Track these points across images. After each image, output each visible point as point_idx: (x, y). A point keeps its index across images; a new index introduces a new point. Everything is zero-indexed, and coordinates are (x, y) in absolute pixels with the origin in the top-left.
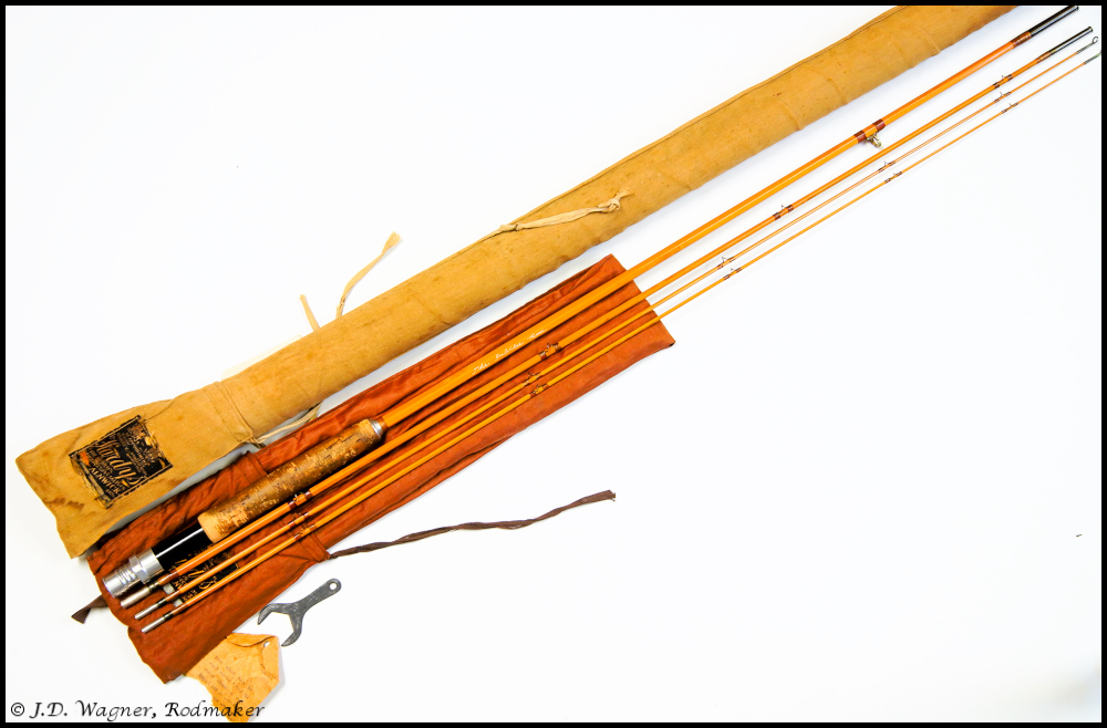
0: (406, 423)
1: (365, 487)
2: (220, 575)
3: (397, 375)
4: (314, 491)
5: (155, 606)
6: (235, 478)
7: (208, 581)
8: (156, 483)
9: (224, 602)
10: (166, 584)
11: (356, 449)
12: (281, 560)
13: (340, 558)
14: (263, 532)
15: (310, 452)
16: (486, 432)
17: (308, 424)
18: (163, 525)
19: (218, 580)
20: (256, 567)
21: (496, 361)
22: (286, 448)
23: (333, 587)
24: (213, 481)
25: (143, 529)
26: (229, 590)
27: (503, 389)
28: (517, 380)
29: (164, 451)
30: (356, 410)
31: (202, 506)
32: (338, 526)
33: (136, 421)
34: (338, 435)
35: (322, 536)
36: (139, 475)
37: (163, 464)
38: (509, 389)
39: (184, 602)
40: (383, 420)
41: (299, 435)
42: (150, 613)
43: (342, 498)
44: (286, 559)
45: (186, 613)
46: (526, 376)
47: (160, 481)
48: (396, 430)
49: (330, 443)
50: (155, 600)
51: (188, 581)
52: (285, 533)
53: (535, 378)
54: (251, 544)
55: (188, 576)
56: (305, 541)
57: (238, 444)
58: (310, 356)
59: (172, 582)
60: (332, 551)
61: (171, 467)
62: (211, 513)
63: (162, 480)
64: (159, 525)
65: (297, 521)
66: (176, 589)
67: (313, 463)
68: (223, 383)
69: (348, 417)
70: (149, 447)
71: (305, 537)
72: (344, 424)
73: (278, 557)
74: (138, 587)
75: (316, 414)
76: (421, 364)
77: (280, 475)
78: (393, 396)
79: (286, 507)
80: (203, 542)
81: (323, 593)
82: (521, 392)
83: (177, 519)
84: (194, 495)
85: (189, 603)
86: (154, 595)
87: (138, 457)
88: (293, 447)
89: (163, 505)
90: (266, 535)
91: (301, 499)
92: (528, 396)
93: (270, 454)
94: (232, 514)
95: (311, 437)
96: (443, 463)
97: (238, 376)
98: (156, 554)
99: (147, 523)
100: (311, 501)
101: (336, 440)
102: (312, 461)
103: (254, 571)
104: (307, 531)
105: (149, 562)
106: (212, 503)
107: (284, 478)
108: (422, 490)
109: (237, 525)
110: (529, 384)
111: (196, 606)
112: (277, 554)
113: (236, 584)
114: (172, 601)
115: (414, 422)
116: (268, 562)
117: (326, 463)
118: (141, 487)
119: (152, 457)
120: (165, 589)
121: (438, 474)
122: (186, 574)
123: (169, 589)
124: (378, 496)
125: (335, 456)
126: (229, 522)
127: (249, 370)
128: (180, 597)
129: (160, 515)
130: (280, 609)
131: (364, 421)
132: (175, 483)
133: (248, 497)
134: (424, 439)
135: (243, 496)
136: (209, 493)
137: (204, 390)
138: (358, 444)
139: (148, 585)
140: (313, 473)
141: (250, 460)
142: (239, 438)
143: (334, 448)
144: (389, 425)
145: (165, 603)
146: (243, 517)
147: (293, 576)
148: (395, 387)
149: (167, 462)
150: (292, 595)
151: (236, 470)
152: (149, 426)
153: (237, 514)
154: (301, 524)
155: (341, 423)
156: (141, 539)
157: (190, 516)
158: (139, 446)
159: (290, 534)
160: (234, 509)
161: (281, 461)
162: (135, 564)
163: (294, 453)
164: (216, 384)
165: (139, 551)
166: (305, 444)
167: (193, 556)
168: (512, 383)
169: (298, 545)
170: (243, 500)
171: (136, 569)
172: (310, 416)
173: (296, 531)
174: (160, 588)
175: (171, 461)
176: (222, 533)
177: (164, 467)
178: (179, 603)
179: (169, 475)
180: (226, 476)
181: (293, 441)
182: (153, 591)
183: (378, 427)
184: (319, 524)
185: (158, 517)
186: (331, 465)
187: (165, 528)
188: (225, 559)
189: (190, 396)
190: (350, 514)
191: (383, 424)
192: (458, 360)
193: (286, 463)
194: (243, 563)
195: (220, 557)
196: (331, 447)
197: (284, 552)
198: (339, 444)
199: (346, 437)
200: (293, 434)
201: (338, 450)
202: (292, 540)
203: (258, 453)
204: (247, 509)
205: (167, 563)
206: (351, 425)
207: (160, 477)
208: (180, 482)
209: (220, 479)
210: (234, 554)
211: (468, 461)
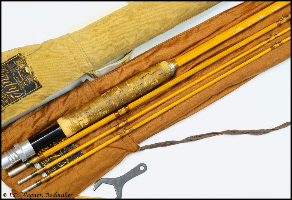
0: (189, 64)
1: (162, 105)
2: (71, 158)
3: (183, 33)
4: (131, 106)
5: (30, 176)
6: (79, 96)
7: (63, 162)
8: (31, 97)
9: (74, 175)
10: (36, 163)
11: (159, 80)
12: (110, 150)
13: (146, 150)
14: (98, 132)
15: (129, 80)
16: (243, 71)
17: (124, 63)
18: (34, 125)
19: (70, 162)
20: (94, 154)
21: (249, 25)
22: (111, 78)
23: (142, 168)
24: (65, 98)
25: (21, 126)
26: (77, 168)
27: (252, 44)
28: (262, 39)
29: (37, 76)
30: (157, 54)
31: (58, 114)
32: (146, 129)
33: (19, 57)
34: (147, 70)
35: (136, 135)
36: (21, 91)
37: (36, 84)
38: (257, 45)
39: (48, 174)
40: (176, 62)
41: (120, 70)
42: (27, 181)
43: (149, 112)
44: (113, 149)
45: (50, 182)
46: (268, 36)
47: (34, 96)
48: (183, 69)
49: (142, 76)
50: (29, 173)
51: (50, 162)
52: (112, 133)
53: (273, 38)
54: (91, 139)
55: (50, 159)
56: (125, 138)
57: (83, 74)
58: (131, 19)
59: (40, 162)
60: (142, 145)
61: (41, 87)
62: (65, 118)
63: (36, 95)
64: (32, 125)
65: (120, 125)
66: (42, 166)
67: (131, 88)
68: (73, 34)
69: (152, 59)
70: (28, 74)
71: (125, 136)
72: (149, 64)
73: (108, 148)
74: (19, 163)
75: (130, 57)
76: (198, 27)
77: (110, 95)
78: (181, 46)
79: (113, 116)
80: (61, 136)
81: (136, 172)
82: (264, 47)
83: (43, 121)
84: (53, 106)
85: (52, 175)
86: (29, 170)
87: (20, 80)
88: (117, 78)
89: (33, 112)
90: (100, 134)
91: (123, 111)
92: (270, 49)
93: (101, 81)
94: (79, 119)
95: (128, 71)
96: (214, 91)
97: (83, 30)
98: (31, 143)
99: (23, 123)
100: (129, 113)
101: (146, 73)
102: (131, 86)
103: (93, 156)
104: (127, 131)
105: (27, 148)
106: (65, 112)
107: (113, 97)
108: (199, 108)
109: (82, 127)
110: (270, 41)
111: (56, 178)
112: (107, 146)
113: (81, 164)
114: (40, 174)
115: (195, 64)
116: (102, 151)
117: (140, 88)
118: (22, 99)
119: (29, 80)
120: (35, 165)
121: (210, 98)
122: (49, 157)
123: (38, 166)
124: (172, 110)
125: (145, 84)
126: (78, 124)
127: (90, 26)
128: (45, 171)
129: (31, 118)
130: (109, 181)
131: (163, 62)
132: (43, 97)
133: (89, 108)
134: (202, 75)
135: (86, 108)
136: (63, 105)
137: (61, 38)
138: (160, 77)
139: (25, 162)
140: (131, 94)
141: (89, 85)
142: (84, 70)
143: (145, 79)
144: (179, 65)
145: (37, 175)
146: (86, 121)
147: (117, 160)
148: (182, 41)
149: (38, 84)
150: (116, 172)
151: (80, 91)
152: (28, 60)
153: (83, 119)
154: (122, 127)
155: (147, 63)
156: (20, 134)
157: (51, 119)
158: (21, 73)
159: (115, 133)
160: (81, 116)
161: (108, 87)
162: (18, 149)
163: (117, 81)
164: (68, 35)
165: (19, 141)
166: (124, 76)
167: (53, 146)
168: (259, 41)
169: (121, 141)
170: (86, 110)
171: (19, 152)
172: (126, 58)
173: (120, 131)
174: (32, 165)
175: (41, 83)
176: (73, 131)
177: (37, 87)
178: (44, 175)
179: (40, 92)
180: (74, 94)
181: (115, 74)
182: (29, 167)
183: (172, 66)
184: (134, 127)
185: (30, 120)
186: (142, 90)
187: (35, 127)
188: (73, 148)
189: (52, 42)
190: (155, 121)
191: (175, 64)
192: (223, 25)
193: (112, 88)
194: (85, 151)
195: (70, 147)
196: (143, 78)
197: (112, 145)
198: (148, 77)
199: (152, 72)
200: (116, 70)
201: (148, 80)
202: (118, 137)
203: (93, 81)
204: (89, 116)
205: (38, 149)
206: (154, 64)
207: (34, 93)
208: (46, 97)
209: (71, 96)
210: (79, 146)
211: (229, 90)
